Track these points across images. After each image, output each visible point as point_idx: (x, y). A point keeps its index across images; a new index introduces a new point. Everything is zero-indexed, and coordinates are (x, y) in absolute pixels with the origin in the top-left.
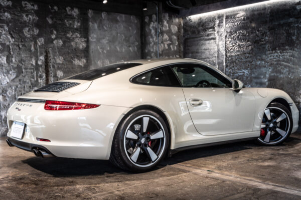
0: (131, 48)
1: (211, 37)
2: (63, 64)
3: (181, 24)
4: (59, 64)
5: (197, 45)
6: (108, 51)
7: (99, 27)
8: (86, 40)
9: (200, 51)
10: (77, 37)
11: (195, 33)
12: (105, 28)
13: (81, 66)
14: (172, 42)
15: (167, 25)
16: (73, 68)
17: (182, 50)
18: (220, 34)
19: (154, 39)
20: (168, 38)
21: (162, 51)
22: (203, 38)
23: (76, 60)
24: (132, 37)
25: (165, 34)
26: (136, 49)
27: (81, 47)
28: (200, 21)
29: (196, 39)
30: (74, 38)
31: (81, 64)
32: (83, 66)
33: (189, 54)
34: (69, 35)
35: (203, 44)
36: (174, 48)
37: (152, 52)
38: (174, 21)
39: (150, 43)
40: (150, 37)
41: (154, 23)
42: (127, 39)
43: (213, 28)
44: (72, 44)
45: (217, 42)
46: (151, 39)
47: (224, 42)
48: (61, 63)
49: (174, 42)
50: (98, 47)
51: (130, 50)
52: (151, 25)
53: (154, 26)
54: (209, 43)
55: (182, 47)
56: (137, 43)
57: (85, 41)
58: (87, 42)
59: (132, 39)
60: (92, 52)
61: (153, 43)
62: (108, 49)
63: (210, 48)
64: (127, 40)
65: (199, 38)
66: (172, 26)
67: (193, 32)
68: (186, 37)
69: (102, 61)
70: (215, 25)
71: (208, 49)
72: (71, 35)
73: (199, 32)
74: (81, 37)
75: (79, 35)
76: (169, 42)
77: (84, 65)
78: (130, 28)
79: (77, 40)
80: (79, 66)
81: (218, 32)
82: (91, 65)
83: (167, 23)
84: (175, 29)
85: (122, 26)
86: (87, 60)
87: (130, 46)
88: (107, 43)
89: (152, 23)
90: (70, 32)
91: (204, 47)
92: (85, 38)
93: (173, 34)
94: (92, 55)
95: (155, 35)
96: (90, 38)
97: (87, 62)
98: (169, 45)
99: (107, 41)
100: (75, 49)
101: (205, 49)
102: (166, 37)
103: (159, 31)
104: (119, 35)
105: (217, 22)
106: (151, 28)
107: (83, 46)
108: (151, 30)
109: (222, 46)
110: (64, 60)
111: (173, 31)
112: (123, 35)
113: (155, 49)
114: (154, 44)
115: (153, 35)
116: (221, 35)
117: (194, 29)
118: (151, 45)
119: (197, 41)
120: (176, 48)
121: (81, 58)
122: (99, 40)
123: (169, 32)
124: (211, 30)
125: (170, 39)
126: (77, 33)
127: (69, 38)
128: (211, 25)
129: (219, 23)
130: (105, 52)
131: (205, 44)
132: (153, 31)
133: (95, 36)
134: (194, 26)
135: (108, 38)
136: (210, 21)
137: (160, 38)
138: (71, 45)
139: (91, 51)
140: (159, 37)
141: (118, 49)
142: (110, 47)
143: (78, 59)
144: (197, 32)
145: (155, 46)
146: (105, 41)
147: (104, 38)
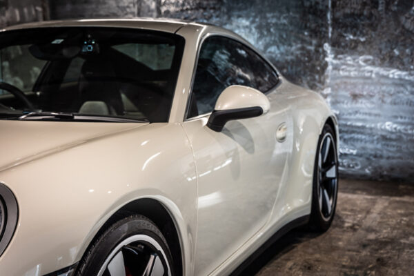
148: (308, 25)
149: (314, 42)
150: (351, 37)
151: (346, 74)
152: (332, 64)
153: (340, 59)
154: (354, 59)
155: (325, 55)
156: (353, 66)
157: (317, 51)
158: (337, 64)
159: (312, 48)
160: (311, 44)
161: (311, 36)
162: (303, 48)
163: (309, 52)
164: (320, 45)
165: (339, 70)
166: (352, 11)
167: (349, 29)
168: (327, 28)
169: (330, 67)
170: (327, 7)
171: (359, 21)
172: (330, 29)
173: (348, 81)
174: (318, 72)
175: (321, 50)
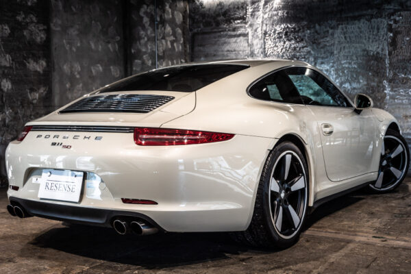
0: (110, 46)
1: (239, 32)
2: (10, 68)
3: (186, 11)
4: (5, 67)
5: (215, 44)
6: (78, 48)
7: (64, 7)
8: (45, 27)
9: (220, 53)
10: (32, 22)
11: (212, 25)
12: (74, 9)
13: (39, 72)
14: (176, 37)
15: (170, 11)
16: (26, 76)
17: (188, 51)
18: (254, 28)
19: (149, 32)
20: (171, 31)
21: (164, 52)
22: (225, 33)
23: (32, 61)
24: (112, 27)
25: (167, 25)
26: (117, 47)
27: (38, 39)
28: (219, 7)
29: (213, 35)
30: (27, 23)
31: (38, 70)
32: (41, 72)
33: (201, 57)
34: (19, 18)
35: (225, 43)
36: (178, 47)
37: (145, 53)
38: (178, 5)
39: (140, 38)
40: (140, 28)
41: (148, 6)
42: (105, 29)
43: (243, 18)
44: (25, 33)
45: (250, 41)
46: (142, 32)
47: (262, 41)
48: (8, 65)
49: (178, 37)
50: (64, 41)
51: (109, 48)
52: (143, 10)
53: (149, 10)
54: (236, 42)
55: (188, 46)
56: (118, 38)
57: (44, 29)
58: (48, 31)
59: (111, 30)
60: (55, 49)
61: (146, 39)
62: (79, 45)
63: (237, 49)
64: (104, 32)
65: (219, 34)
66: (176, 12)
67: (208, 24)
68: (195, 30)
69: (69, 66)
70: (246, 14)
71: (235, 51)
72: (24, 19)
73: (218, 24)
74: (38, 23)
75: (34, 19)
76: (172, 38)
77: (44, 71)
78: (109, 12)
79: (32, 27)
80: (36, 71)
81: (251, 26)
82: (54, 71)
83: (170, 7)
84: (179, 18)
85: (98, 9)
86: (48, 62)
87: (109, 42)
88: (78, 35)
89: (145, 6)
90: (22, 13)
91: (227, 48)
92: (44, 24)
93: (176, 26)
94: (54, 53)
95: (150, 25)
96: (52, 25)
97: (48, 66)
98: (172, 43)
99: (76, 32)
100: (29, 42)
101: (228, 51)
102: (169, 29)
103: (158, 19)
104: (93, 22)
105: (250, 10)
106: (141, 14)
107: (41, 38)
108: (142, 18)
109: (259, 46)
110: (13, 60)
111: (177, 20)
112: (99, 23)
113: (149, 48)
114: (148, 40)
115: (147, 25)
116: (256, 30)
117: (209, 20)
118: (142, 41)
119: (215, 38)
120: (180, 47)
121: (39, 58)
122: (65, 29)
123: (172, 22)
124: (239, 21)
125: (174, 34)
126: (32, 16)
127: (19, 23)
128: (240, 13)
129: (253, 12)
130: (74, 49)
131: (229, 43)
132: (146, 20)
133: (59, 22)
134: (208, 15)
135: (77, 26)
136: (238, 8)
137: (159, 30)
138: (23, 35)
139: (53, 48)
140: (158, 28)
141: (93, 46)
142: (81, 42)
143: (34, 61)
144: (214, 24)
145: (149, 44)
146: (73, 32)
147: (72, 27)
148: (372, 68)
149: (376, 79)
150: (403, 76)
151: (400, 101)
152: (389, 95)
153: (395, 91)
154: (405, 91)
155: (384, 89)
156: (405, 96)
157: (378, 86)
158: (393, 95)
159: (375, 84)
160: (374, 81)
161: (374, 75)
162: (368, 84)
163: (373, 87)
164: (381, 82)
165: (394, 99)
166: (404, 57)
167: (401, 70)
168: (385, 70)
169: (388, 97)
170: (385, 55)
171: (408, 64)
172: (388, 71)
173: (401, 106)
174: (379, 100)
175: (381, 85)
